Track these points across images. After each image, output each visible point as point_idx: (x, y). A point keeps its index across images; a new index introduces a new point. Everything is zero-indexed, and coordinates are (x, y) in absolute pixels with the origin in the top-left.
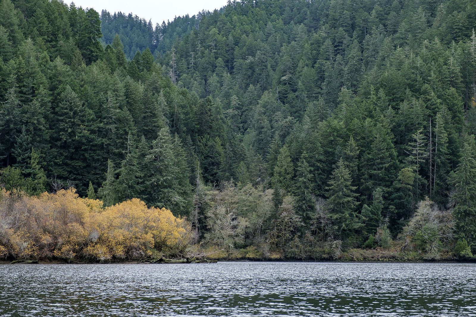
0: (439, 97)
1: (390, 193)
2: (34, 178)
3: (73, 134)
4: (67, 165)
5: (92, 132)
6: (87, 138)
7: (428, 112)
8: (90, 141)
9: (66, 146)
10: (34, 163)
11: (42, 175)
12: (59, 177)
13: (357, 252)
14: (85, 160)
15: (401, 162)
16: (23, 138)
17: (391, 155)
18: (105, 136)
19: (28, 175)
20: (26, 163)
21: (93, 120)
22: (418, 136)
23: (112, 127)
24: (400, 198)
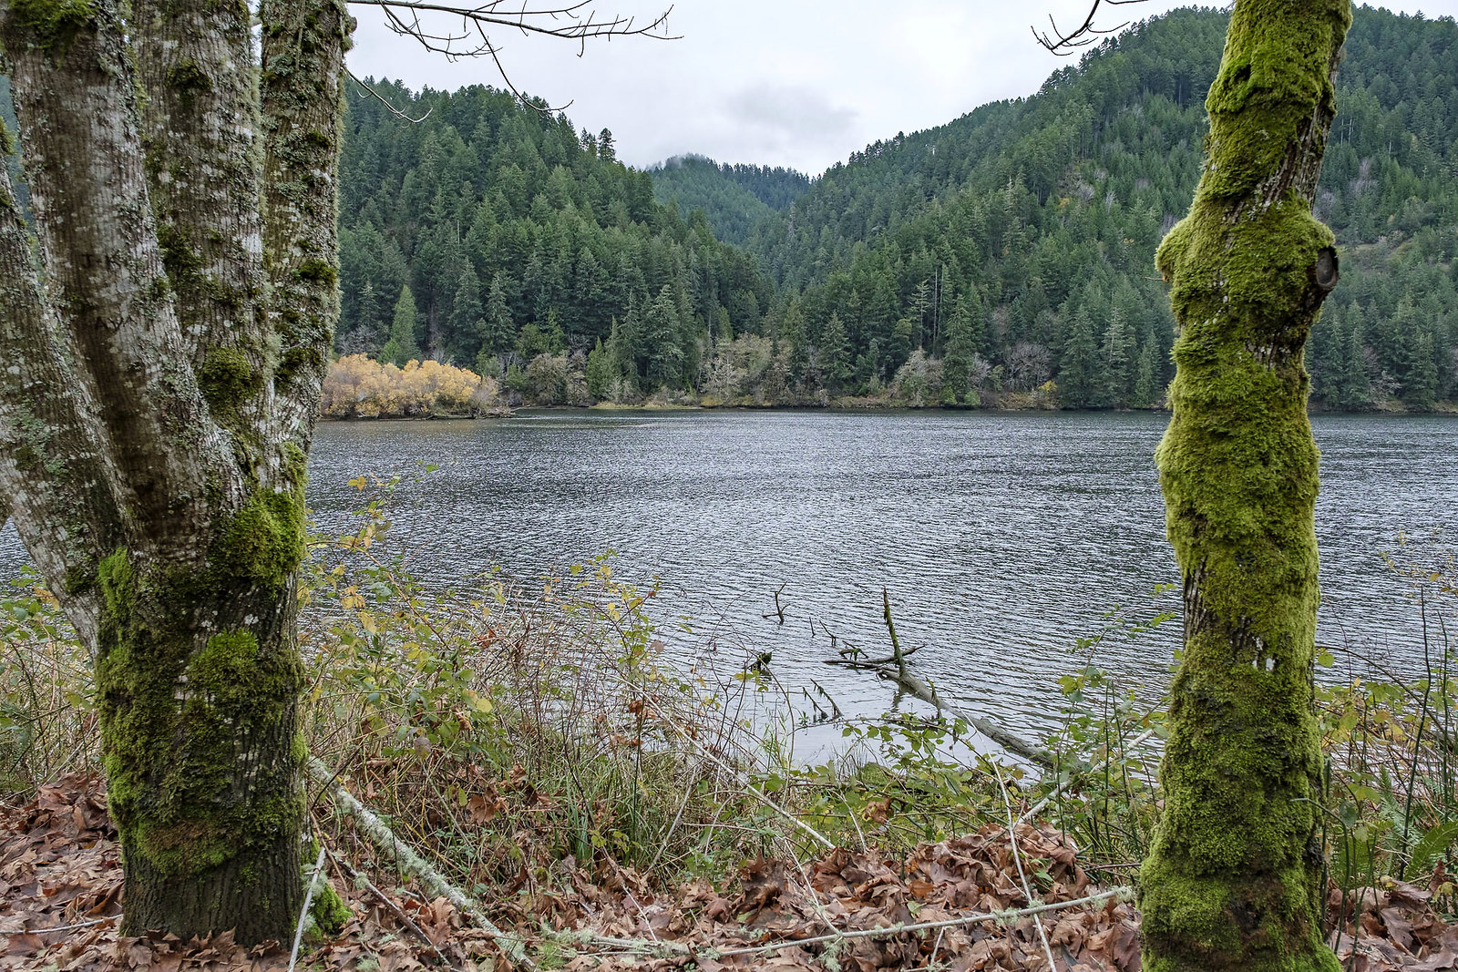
0: (953, 247)
1: (887, 344)
2: (551, 333)
3: (587, 293)
4: (583, 321)
5: (604, 290)
6: (599, 296)
7: (939, 262)
8: (601, 298)
9: (582, 304)
10: (551, 320)
11: (558, 331)
12: (575, 332)
13: (846, 401)
14: (598, 316)
15: (903, 313)
16: (542, 297)
17: (892, 307)
18: (617, 294)
19: (546, 331)
20: (544, 320)
21: (606, 279)
22: (922, 287)
23: (623, 285)
24: (897, 348)
